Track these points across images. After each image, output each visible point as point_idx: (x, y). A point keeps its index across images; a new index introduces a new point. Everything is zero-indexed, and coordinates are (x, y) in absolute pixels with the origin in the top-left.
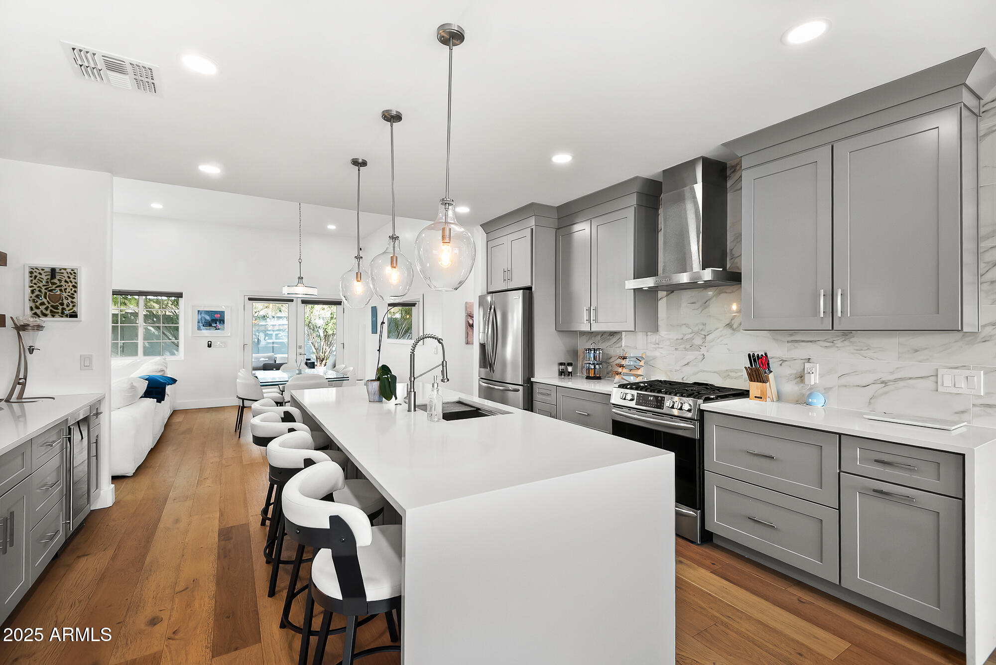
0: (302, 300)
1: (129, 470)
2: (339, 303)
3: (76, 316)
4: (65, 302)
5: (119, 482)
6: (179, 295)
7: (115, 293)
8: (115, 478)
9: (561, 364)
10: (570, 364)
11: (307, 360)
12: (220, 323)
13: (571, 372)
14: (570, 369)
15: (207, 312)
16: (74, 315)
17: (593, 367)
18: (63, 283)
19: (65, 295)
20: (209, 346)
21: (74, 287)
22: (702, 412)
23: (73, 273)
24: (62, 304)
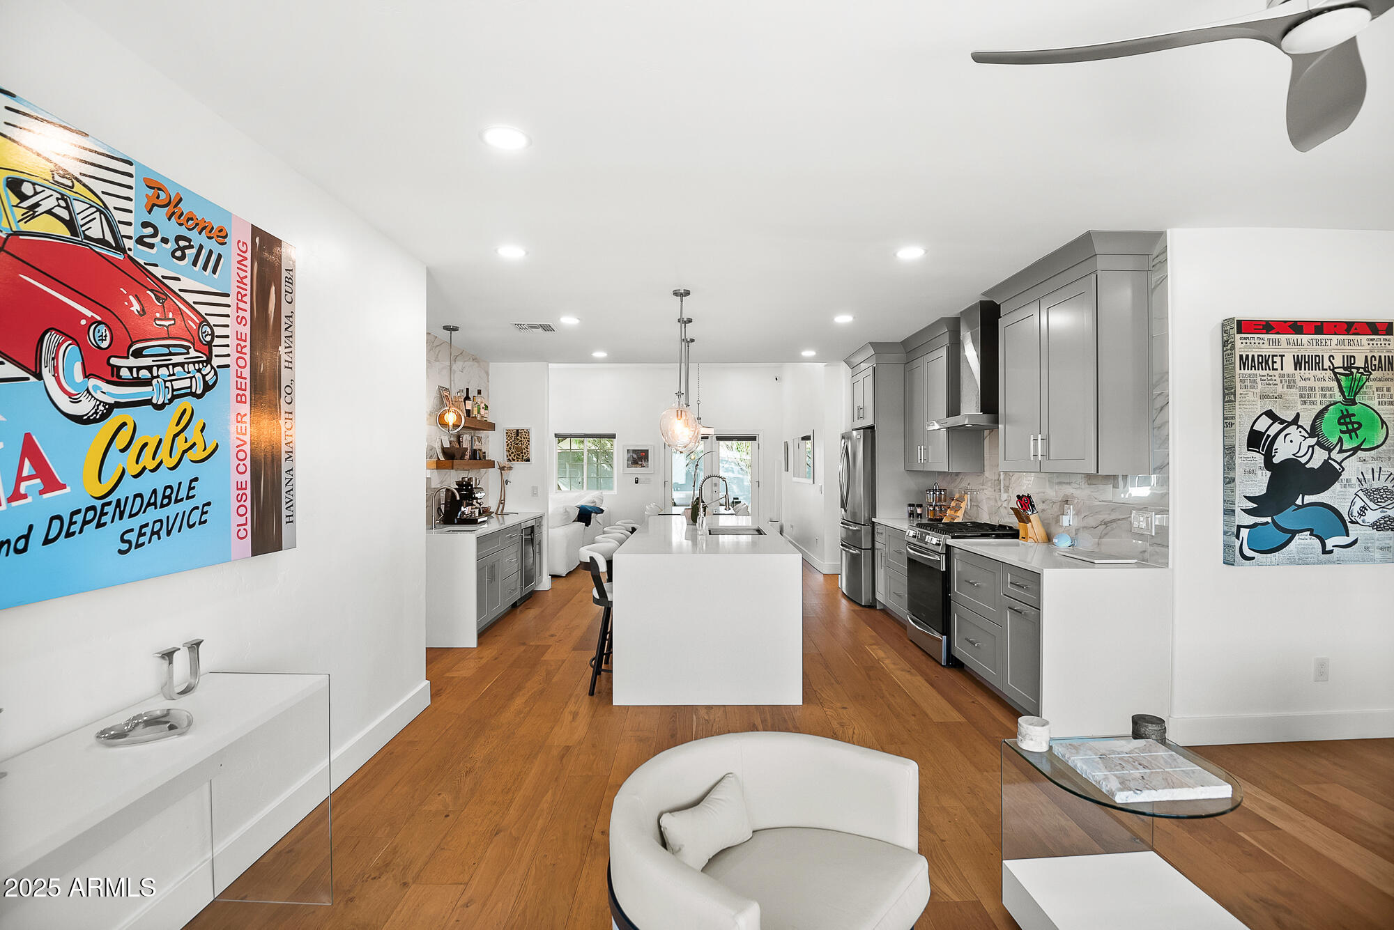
0: (716, 437)
1: (562, 571)
2: (754, 439)
3: (529, 460)
4: (524, 451)
5: (556, 579)
6: (613, 436)
7: (557, 436)
8: (554, 577)
9: (910, 505)
10: (920, 506)
11: (734, 499)
12: (645, 461)
13: (921, 514)
14: (919, 511)
15: (634, 451)
16: (528, 460)
17: (931, 508)
18: (523, 439)
19: (523, 446)
20: (637, 482)
21: (528, 441)
22: (948, 547)
23: (528, 432)
24: (522, 453)
